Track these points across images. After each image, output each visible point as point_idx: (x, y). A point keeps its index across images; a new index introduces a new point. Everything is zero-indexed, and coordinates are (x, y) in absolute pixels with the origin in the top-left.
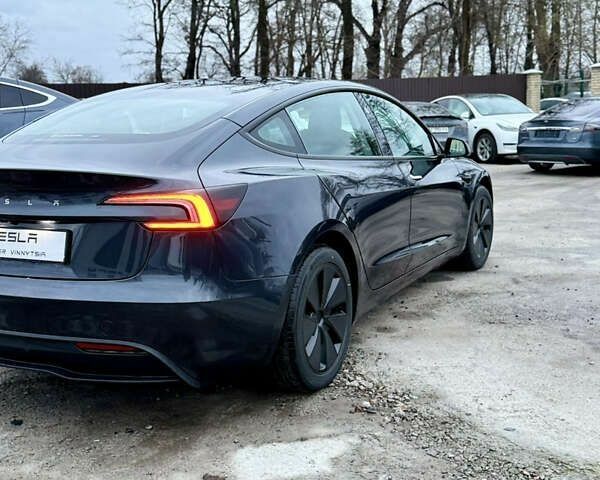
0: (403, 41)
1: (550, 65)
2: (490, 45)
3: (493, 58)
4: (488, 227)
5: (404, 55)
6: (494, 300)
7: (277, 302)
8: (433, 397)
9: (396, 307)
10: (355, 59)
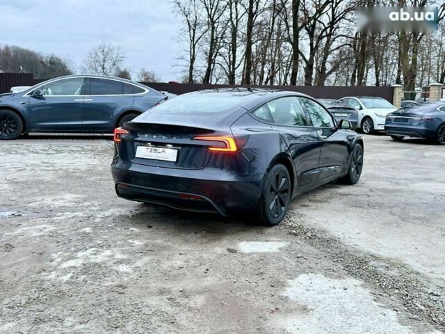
0: (326, 64)
1: (409, 82)
2: (376, 69)
3: (377, 76)
4: (360, 164)
5: (327, 72)
6: (359, 198)
7: (259, 186)
8: (324, 231)
9: (311, 197)
10: (298, 73)
